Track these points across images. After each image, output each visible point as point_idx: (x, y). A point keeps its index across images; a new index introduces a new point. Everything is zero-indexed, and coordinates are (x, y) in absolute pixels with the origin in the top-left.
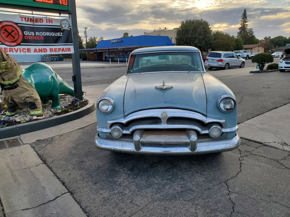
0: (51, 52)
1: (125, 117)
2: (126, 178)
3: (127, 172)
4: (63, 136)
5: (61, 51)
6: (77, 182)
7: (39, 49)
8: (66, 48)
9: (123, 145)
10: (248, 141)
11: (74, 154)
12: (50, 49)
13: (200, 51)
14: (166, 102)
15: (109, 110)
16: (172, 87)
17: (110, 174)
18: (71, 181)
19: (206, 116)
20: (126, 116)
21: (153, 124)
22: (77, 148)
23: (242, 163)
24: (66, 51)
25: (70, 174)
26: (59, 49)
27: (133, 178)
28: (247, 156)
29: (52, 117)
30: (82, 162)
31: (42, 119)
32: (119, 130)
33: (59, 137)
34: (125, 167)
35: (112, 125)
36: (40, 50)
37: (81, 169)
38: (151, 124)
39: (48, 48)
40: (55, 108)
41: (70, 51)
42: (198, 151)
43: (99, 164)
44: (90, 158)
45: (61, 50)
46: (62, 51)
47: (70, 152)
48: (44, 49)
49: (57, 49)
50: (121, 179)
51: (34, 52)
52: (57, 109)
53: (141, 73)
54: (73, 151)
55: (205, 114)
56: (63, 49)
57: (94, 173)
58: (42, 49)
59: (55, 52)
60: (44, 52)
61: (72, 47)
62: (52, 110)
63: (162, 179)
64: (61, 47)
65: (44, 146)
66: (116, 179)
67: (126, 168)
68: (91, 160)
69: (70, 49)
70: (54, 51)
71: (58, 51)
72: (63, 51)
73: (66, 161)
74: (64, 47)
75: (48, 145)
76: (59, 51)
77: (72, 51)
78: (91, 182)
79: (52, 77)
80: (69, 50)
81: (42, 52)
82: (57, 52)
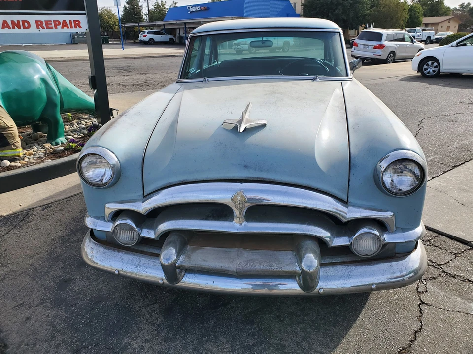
0: (38, 27)
1: (146, 197)
2: (149, 338)
3: (157, 318)
4: (50, 207)
5: (59, 27)
6: (35, 345)
7: (13, 22)
8: (70, 21)
9: (139, 266)
10: (436, 235)
11: (57, 259)
12: (37, 22)
13: (341, 31)
14: (246, 167)
15: (104, 181)
16: (264, 126)
17: (118, 321)
18: (23, 341)
19: (345, 203)
20: (148, 195)
21: (212, 220)
22: (68, 241)
23: (423, 303)
24: (72, 27)
25: (28, 318)
26: (57, 23)
27: (167, 340)
28: (434, 278)
29: (42, 162)
30: (68, 281)
31: (19, 167)
32: (131, 228)
33: (43, 210)
34: (155, 304)
35: (117, 215)
36: (16, 25)
37: (57, 303)
38: (207, 218)
39: (32, 19)
40: (54, 143)
41: (80, 27)
42: (321, 291)
43: (101, 289)
44: (88, 272)
45: (59, 24)
46: (62, 27)
47: (51, 253)
48: (23, 22)
49: (51, 21)
50: (139, 340)
51: (3, 27)
52: (57, 144)
53: (210, 79)
54: (58, 249)
55: (345, 197)
56: (64, 22)
57: (83, 318)
58: (18, 21)
59: (48, 27)
60: (24, 27)
61: (83, 19)
62: (48, 145)
63: (232, 346)
64: (61, 18)
65: (4, 233)
66: (126, 340)
67: (156, 306)
68: (88, 277)
69: (79, 22)
70: (44, 25)
71: (53, 25)
72: (65, 26)
73: (33, 279)
74: (67, 18)
75: (12, 232)
76: (56, 27)
77: (84, 27)
78: (67, 348)
79: (44, 80)
80: (77, 24)
81: (19, 27)
82: (52, 27)
